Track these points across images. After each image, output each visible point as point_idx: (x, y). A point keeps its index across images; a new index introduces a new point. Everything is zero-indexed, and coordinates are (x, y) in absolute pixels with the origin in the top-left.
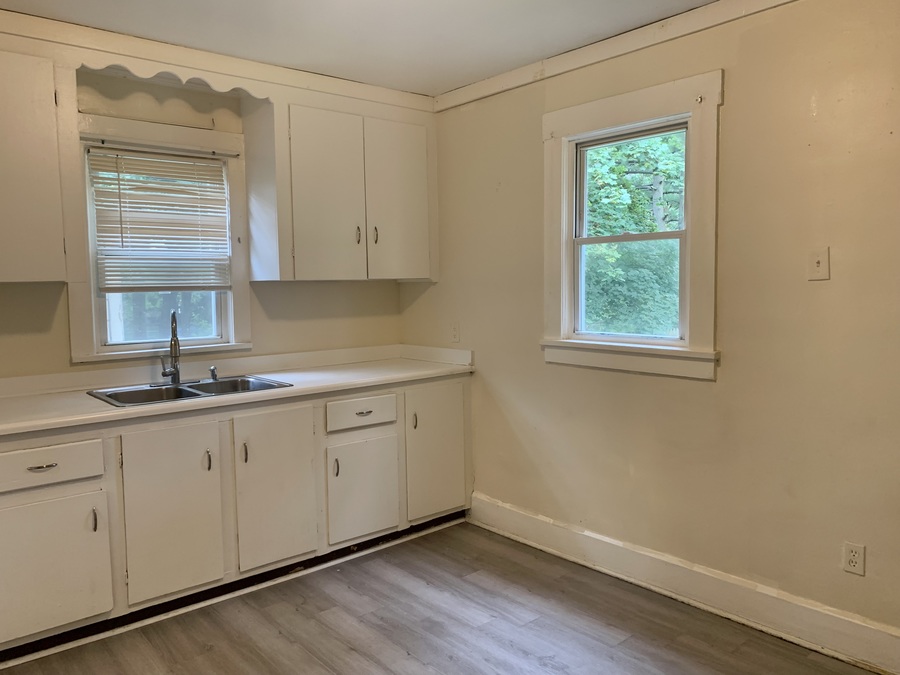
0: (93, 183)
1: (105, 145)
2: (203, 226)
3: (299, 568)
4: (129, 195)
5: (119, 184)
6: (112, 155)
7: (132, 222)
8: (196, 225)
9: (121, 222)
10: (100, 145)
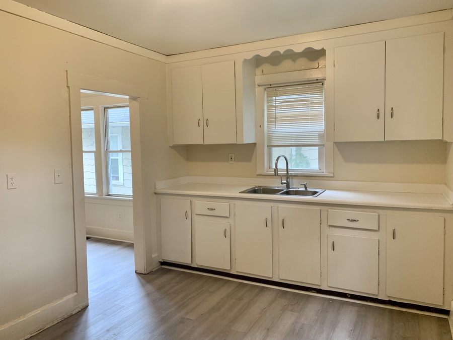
0: (268, 102)
1: (271, 86)
2: (312, 116)
3: (313, 291)
4: (280, 105)
5: (275, 102)
6: (274, 89)
7: (280, 117)
8: (308, 116)
9: (276, 118)
10: (269, 86)
